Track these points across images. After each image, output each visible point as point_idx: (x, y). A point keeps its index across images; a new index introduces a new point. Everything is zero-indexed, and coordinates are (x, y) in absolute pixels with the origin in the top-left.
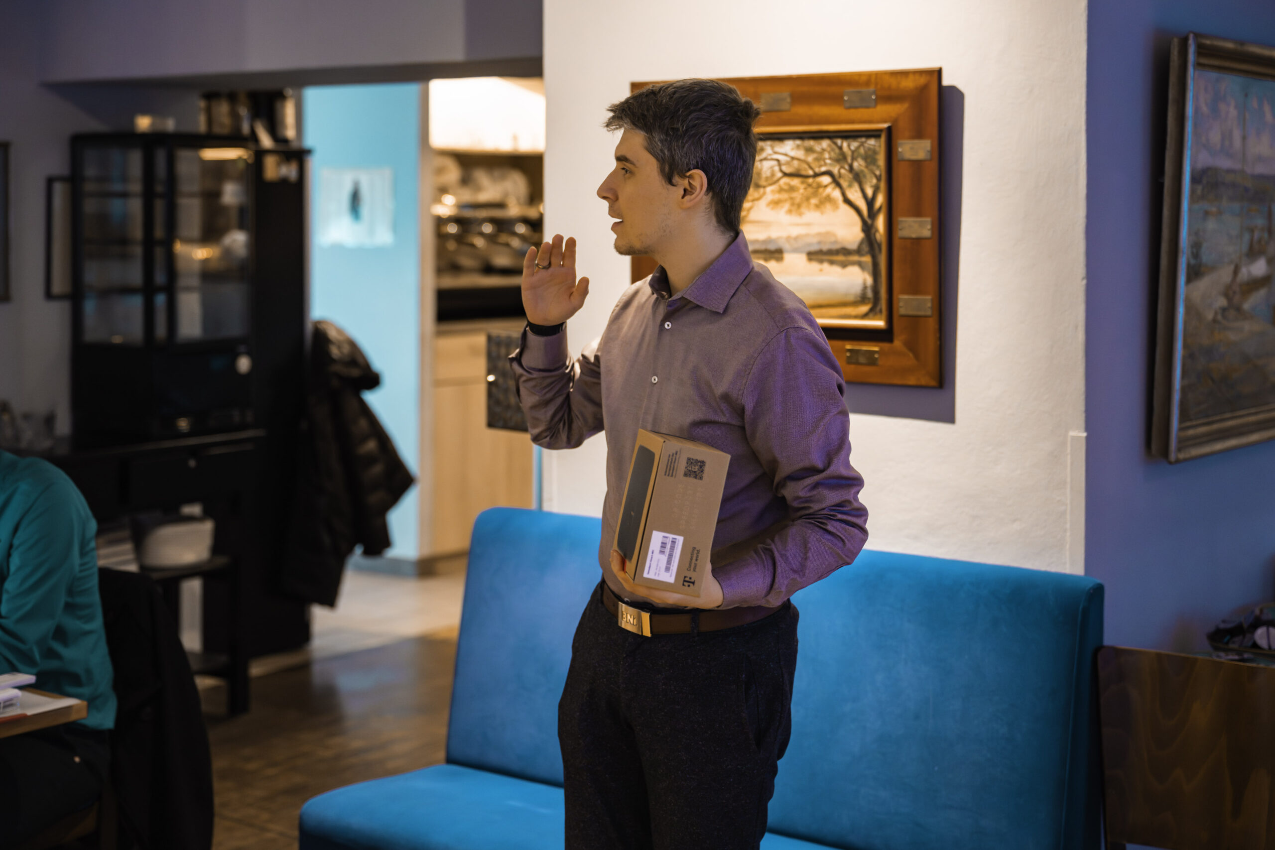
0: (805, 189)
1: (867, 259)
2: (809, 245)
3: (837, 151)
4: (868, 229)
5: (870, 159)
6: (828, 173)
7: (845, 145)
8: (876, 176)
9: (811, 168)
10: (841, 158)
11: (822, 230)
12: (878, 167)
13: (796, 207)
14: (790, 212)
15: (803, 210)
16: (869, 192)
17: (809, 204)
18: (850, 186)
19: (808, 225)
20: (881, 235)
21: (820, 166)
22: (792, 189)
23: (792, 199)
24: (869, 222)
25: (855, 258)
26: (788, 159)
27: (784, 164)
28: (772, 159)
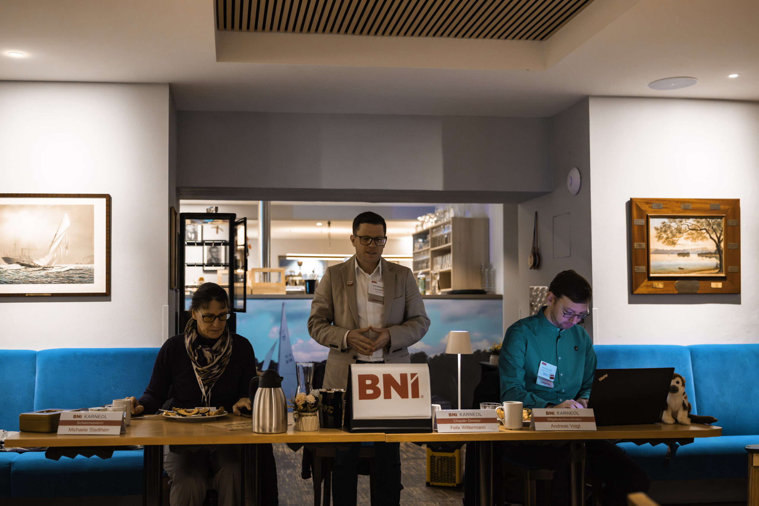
0: (697, 234)
1: (718, 256)
2: (699, 251)
3: (708, 222)
4: (718, 246)
5: (719, 225)
6: (705, 229)
7: (710, 220)
8: (721, 230)
9: (699, 227)
10: (709, 225)
11: (703, 247)
12: (721, 228)
13: (694, 239)
14: (692, 241)
15: (696, 240)
16: (718, 235)
17: (698, 239)
18: (712, 233)
19: (698, 245)
20: (723, 249)
21: (702, 227)
22: (692, 234)
23: (692, 237)
24: (718, 244)
25: (714, 255)
26: (691, 225)
27: (690, 226)
28: (686, 224)
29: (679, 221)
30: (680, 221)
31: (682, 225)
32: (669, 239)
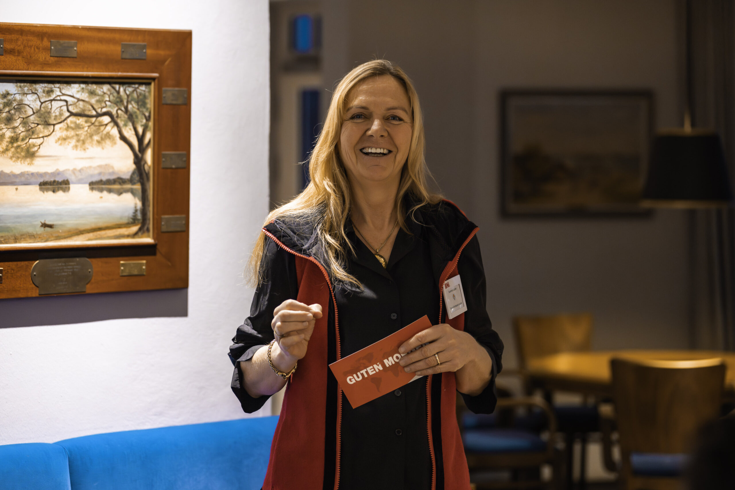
0: (89, 127)
1: (138, 187)
2: (92, 176)
3: (115, 94)
4: (139, 161)
5: (141, 102)
6: (108, 113)
7: (122, 89)
8: (145, 117)
9: (94, 109)
10: (118, 101)
11: (103, 163)
12: (147, 109)
13: (82, 143)
14: (76, 147)
15: (87, 145)
16: (140, 130)
17: (92, 140)
18: (125, 125)
19: (91, 158)
20: (150, 167)
21: (102, 107)
22: (78, 127)
23: (77, 135)
24: (140, 155)
25: (129, 186)
26: (75, 101)
27: (71, 105)
28: (61, 100)
29: (44, 92)
30: (46, 89)
31: (51, 101)
32: (19, 143)
